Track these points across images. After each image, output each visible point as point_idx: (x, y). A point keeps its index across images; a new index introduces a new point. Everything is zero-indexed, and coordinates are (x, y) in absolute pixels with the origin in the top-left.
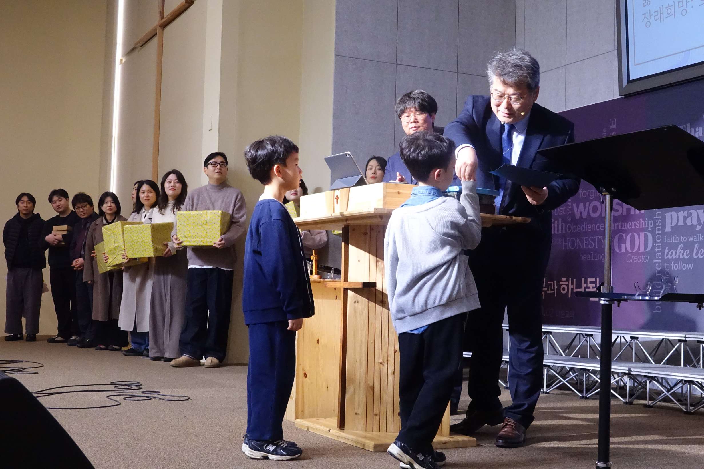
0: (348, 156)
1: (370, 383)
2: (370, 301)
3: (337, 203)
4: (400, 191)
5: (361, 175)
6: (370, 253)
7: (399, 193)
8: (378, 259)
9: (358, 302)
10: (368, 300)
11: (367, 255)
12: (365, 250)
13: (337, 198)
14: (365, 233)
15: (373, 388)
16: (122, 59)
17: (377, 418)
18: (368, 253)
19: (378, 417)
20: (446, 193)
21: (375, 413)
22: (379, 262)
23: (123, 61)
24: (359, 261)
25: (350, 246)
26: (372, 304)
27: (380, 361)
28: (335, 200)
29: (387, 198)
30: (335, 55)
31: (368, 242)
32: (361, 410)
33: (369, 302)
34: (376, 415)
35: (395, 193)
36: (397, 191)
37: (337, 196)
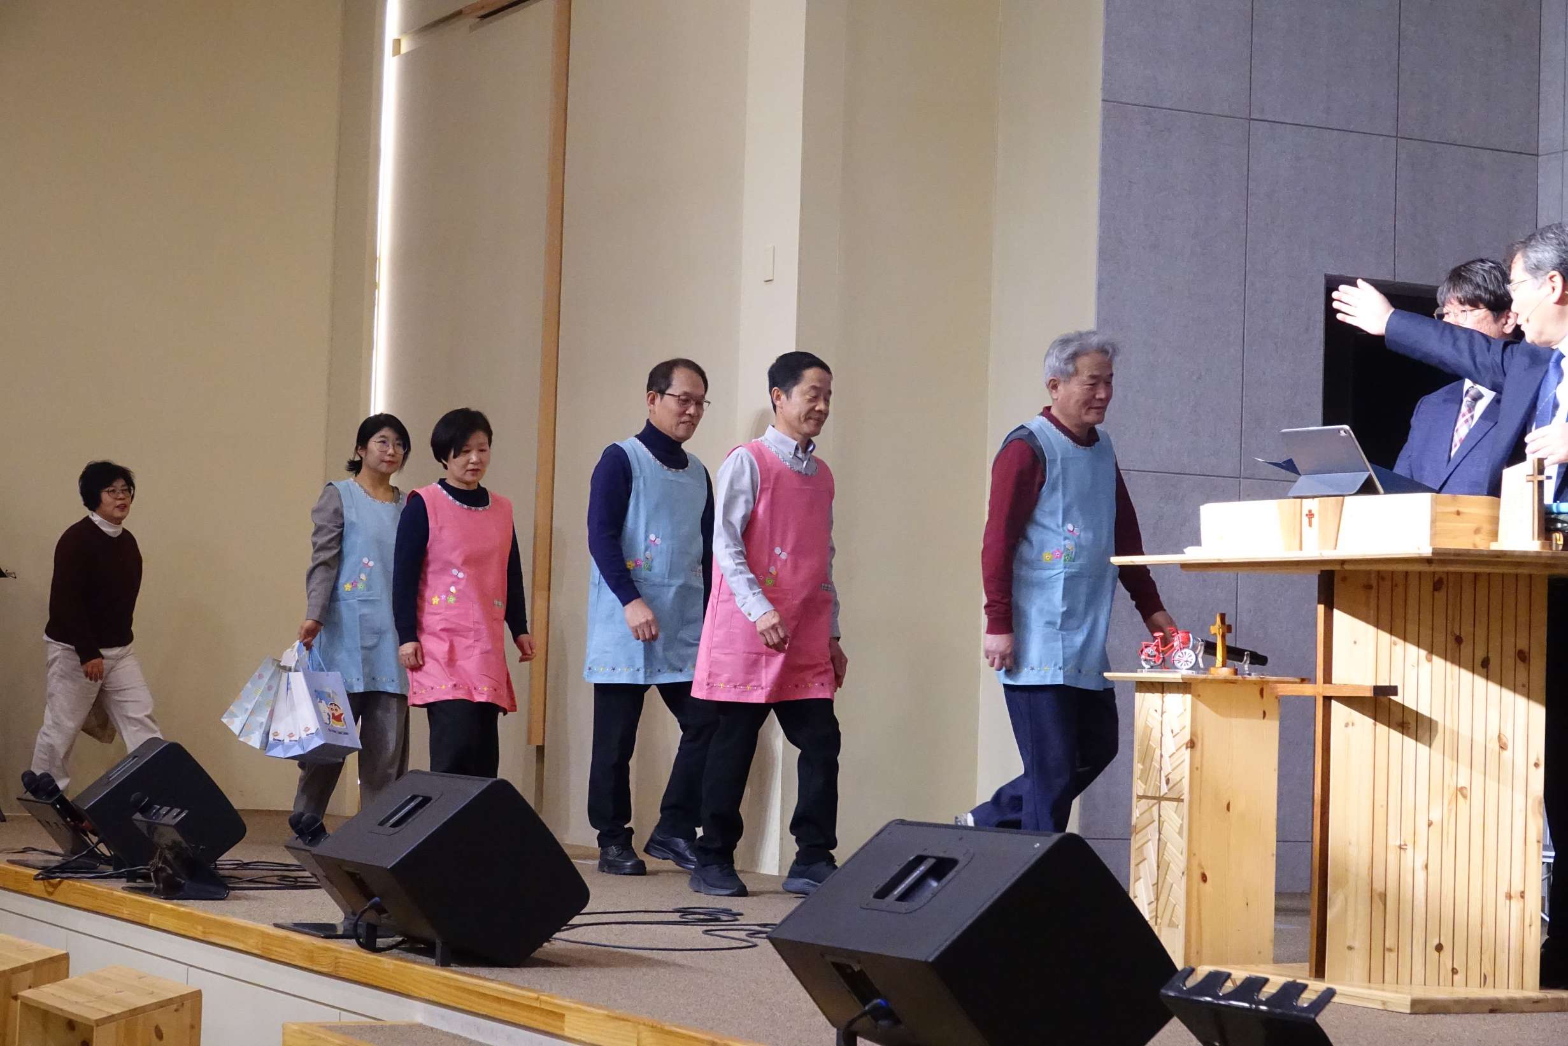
0: (1342, 433)
1: (1379, 886)
2: (1377, 723)
3: (1310, 524)
4: (1461, 510)
5: (1369, 471)
6: (1378, 626)
7: (1458, 513)
8: (1394, 638)
9: (1353, 724)
10: (1373, 721)
11: (1371, 629)
12: (1366, 620)
13: (1310, 515)
14: (1369, 587)
15: (1384, 897)
16: (399, 41)
17: (1391, 957)
18: (1374, 626)
19: (1393, 955)
20: (1553, 516)
21: (1387, 945)
22: (1395, 644)
23: (404, 48)
24: (1355, 643)
25: (1337, 613)
26: (1382, 729)
27: (1398, 844)
28: (1305, 520)
29: (1438, 524)
30: (1103, 100)
31: (1373, 603)
32: (1360, 942)
33: (1375, 725)
34: (1390, 950)
35: (1451, 513)
36: (1454, 509)
37: (1310, 511)
